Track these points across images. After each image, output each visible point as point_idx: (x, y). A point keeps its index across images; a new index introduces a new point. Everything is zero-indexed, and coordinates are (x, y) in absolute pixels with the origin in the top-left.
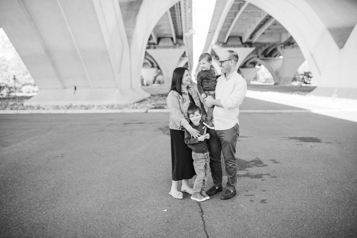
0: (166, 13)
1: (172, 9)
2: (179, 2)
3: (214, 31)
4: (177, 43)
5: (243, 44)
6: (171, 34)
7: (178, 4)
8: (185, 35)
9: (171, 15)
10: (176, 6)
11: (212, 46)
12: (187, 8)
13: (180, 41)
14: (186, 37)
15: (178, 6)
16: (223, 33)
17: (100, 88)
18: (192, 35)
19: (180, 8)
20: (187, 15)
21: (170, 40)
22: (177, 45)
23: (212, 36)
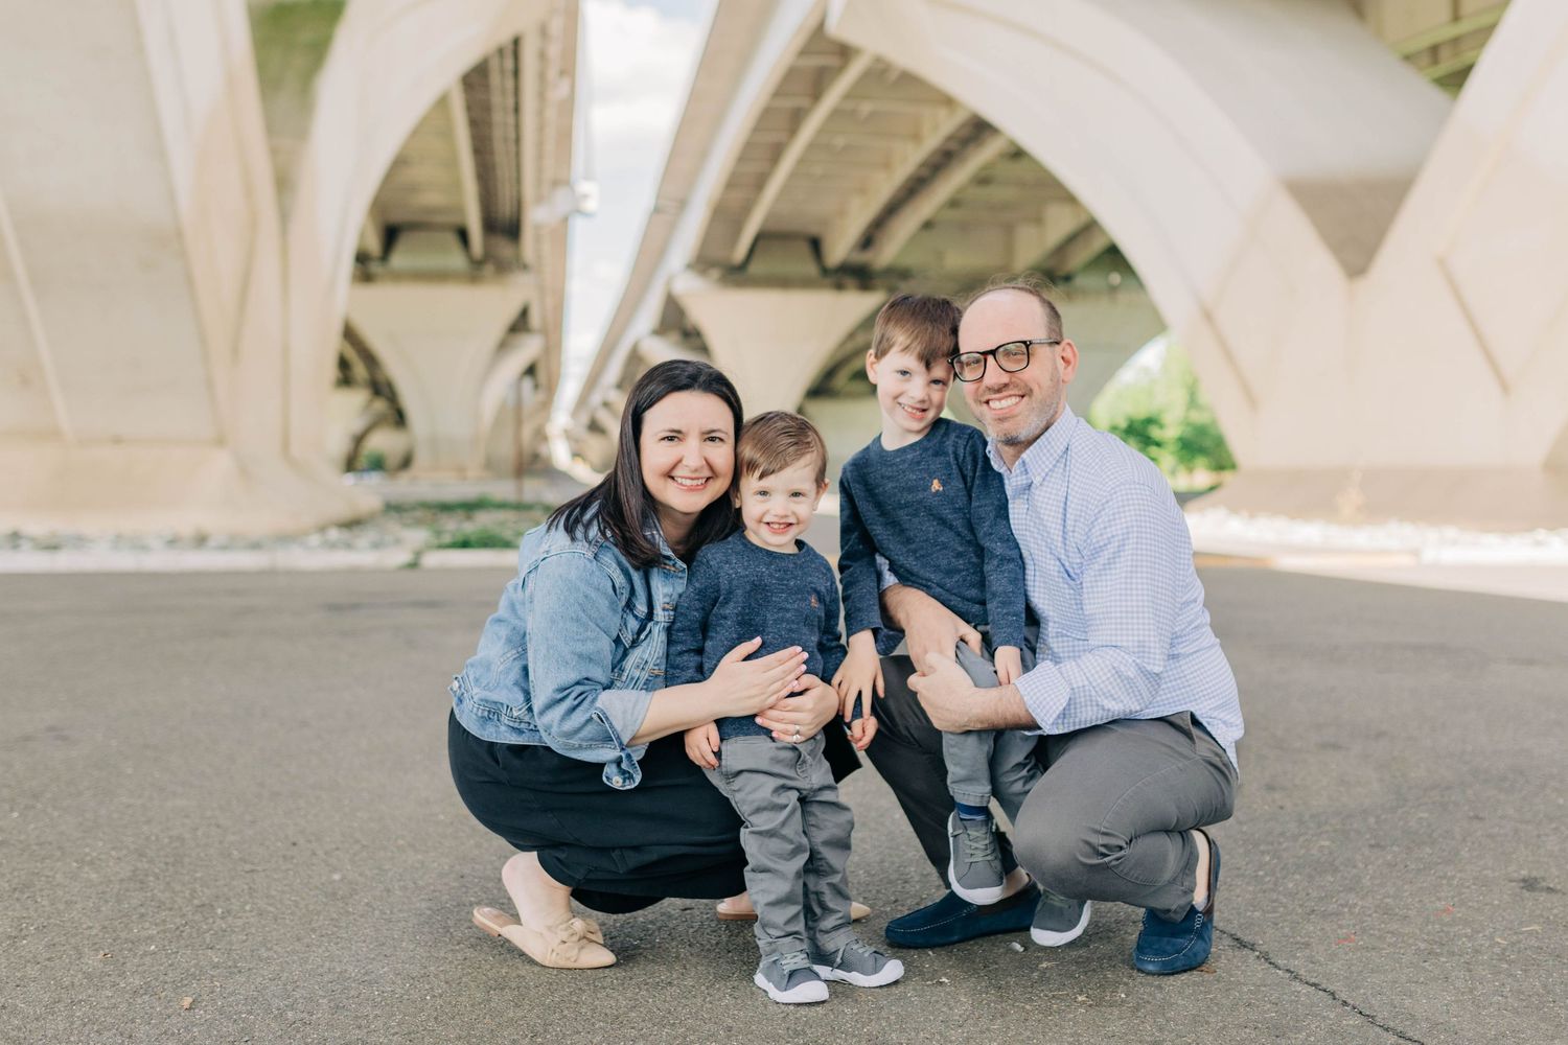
0: (442, 102)
1: (476, 80)
2: (516, 42)
3: (682, 204)
4: (489, 256)
5: (825, 271)
6: (460, 209)
7: (510, 47)
8: (536, 217)
9: (469, 108)
10: (494, 64)
11: (669, 282)
12: (552, 73)
13: (504, 249)
14: (538, 228)
15: (509, 64)
16: (727, 217)
17: (117, 440)
18: (565, 220)
19: (516, 73)
20: (551, 113)
21: (452, 240)
22: (489, 269)
23: (672, 228)
